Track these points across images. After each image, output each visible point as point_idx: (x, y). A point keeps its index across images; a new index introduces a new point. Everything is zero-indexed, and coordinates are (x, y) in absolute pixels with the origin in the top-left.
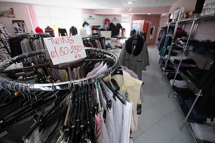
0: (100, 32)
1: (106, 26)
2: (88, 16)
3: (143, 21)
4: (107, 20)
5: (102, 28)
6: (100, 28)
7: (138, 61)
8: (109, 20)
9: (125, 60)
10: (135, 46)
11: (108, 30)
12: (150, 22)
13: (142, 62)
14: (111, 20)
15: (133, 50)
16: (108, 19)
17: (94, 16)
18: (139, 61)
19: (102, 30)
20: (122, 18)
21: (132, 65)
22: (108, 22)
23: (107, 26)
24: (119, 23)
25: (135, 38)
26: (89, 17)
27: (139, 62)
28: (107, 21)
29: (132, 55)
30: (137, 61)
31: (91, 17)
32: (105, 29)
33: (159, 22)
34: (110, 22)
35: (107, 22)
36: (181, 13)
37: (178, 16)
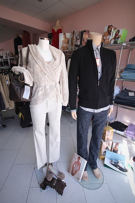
36: (8, 54)
37: (7, 55)
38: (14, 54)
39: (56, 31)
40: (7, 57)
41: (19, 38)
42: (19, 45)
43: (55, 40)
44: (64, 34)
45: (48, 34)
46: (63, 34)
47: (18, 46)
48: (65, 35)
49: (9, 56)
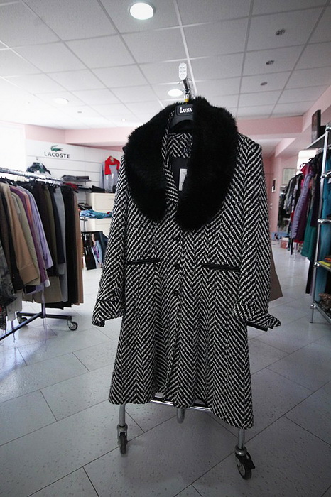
0: (88, 199)
1: (110, 178)
2: (47, 147)
4: (113, 161)
5: (97, 185)
6: (89, 185)
7: (215, 267)
8: (117, 162)
9: (125, 263)
10: (183, 173)
13: (237, 269)
15: (173, 197)
16: (115, 160)
17: (66, 149)
18: (221, 268)
19: (95, 190)
21: (176, 293)
22: (115, 166)
23: (112, 179)
25: (178, 120)
26: (53, 149)
27: (218, 274)
28: (113, 164)
29: (171, 227)
30: (208, 266)
31: (58, 152)
32: (106, 187)
33: (273, 174)
35: (113, 169)
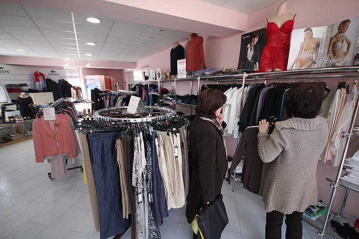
1: (39, 84)
3: (103, 77)
5: (31, 88)
6: (27, 88)
8: (42, 75)
11: (44, 90)
12: (112, 78)
14: (47, 73)
16: (40, 73)
20: (66, 71)
22: (42, 77)
23: (41, 84)
24: (63, 80)
31: (1, 70)
32: (38, 89)
34: (46, 78)
35: (40, 78)
36: (159, 73)
37: (156, 75)
38: (168, 75)
39: (279, 27)
40: (156, 79)
41: (180, 47)
42: (179, 59)
43: (275, 45)
44: (309, 30)
45: (242, 36)
46: (305, 31)
47: (178, 61)
48: (309, 32)
49: (159, 77)
